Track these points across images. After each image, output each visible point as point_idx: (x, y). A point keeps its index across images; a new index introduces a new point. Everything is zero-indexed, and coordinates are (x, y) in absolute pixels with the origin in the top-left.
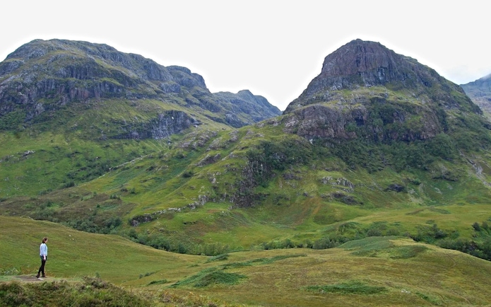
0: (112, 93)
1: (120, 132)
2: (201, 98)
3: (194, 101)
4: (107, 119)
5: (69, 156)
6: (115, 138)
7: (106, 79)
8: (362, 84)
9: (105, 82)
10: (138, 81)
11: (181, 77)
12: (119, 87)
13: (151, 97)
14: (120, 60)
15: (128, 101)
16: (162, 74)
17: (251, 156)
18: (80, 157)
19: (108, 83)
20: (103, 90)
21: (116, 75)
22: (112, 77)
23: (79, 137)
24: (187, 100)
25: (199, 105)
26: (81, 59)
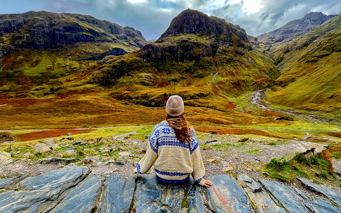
0: (87, 39)
1: (89, 57)
2: (138, 42)
3: (133, 44)
4: (83, 51)
5: (63, 67)
6: (86, 59)
7: (84, 33)
8: (183, 33)
9: (83, 35)
10: (103, 34)
11: (129, 32)
12: (91, 37)
13: (109, 41)
14: (97, 24)
15: (96, 44)
16: (119, 30)
17: (114, 67)
18: (68, 67)
19: (85, 35)
20: (83, 38)
21: (91, 31)
22: (88, 32)
23: (70, 59)
24: (130, 43)
25: (135, 45)
26: (71, 23)
